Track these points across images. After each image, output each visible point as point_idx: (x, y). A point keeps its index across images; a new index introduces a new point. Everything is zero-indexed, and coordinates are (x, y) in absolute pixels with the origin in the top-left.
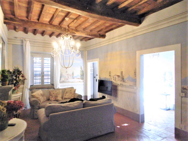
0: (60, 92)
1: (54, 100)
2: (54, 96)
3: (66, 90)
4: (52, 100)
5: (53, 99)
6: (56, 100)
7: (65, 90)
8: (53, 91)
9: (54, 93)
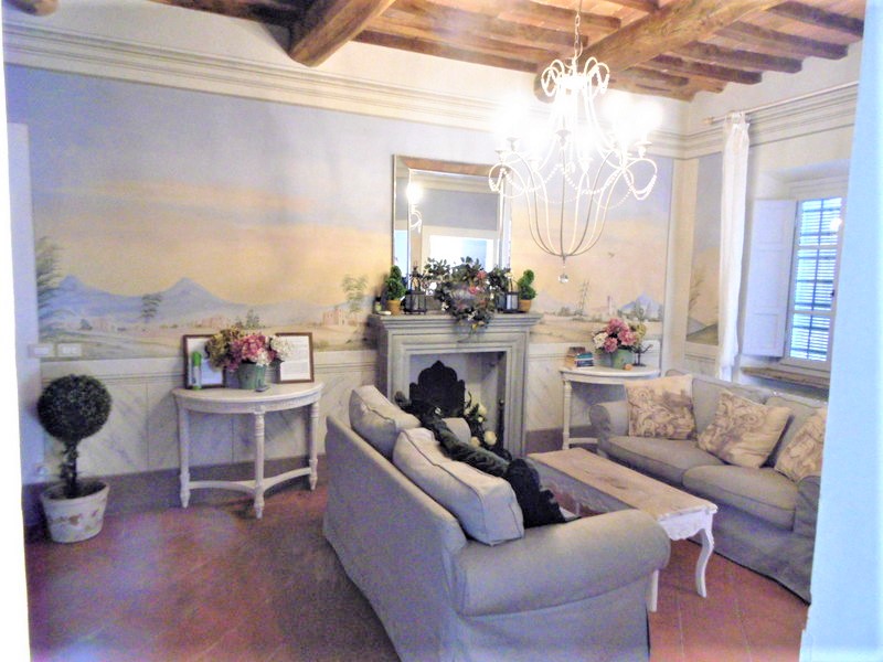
0: (765, 417)
1: (709, 447)
2: (722, 427)
3: (813, 419)
4: (701, 446)
5: (711, 442)
6: (720, 455)
7: (813, 415)
8: (731, 399)
9: (726, 413)
